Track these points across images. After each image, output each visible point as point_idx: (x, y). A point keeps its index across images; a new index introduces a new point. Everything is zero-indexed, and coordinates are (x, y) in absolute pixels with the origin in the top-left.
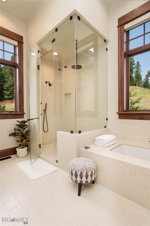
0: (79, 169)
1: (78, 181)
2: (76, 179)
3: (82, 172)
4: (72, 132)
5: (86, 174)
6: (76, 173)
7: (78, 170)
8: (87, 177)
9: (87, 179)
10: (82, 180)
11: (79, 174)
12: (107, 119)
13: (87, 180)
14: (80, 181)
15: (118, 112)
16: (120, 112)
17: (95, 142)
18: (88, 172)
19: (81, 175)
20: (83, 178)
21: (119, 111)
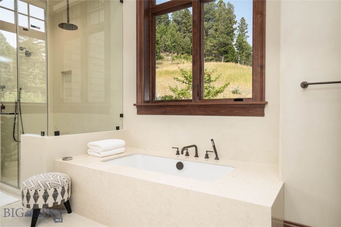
0: (33, 186)
1: (31, 206)
2: (28, 202)
3: (38, 191)
4: (43, 134)
5: (45, 193)
6: (28, 193)
7: (31, 187)
8: (46, 197)
9: (45, 201)
10: (37, 203)
11: (32, 194)
12: (122, 116)
13: (47, 203)
14: (35, 205)
15: (135, 103)
16: (138, 104)
17: (89, 150)
18: (48, 190)
19: (36, 195)
20: (39, 199)
21: (137, 102)
